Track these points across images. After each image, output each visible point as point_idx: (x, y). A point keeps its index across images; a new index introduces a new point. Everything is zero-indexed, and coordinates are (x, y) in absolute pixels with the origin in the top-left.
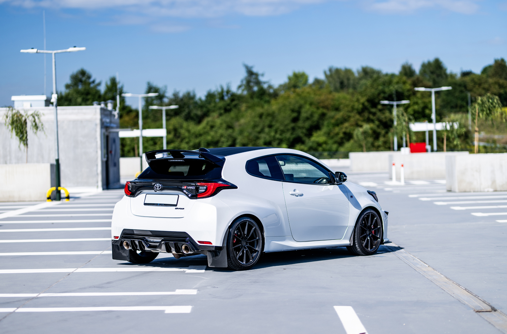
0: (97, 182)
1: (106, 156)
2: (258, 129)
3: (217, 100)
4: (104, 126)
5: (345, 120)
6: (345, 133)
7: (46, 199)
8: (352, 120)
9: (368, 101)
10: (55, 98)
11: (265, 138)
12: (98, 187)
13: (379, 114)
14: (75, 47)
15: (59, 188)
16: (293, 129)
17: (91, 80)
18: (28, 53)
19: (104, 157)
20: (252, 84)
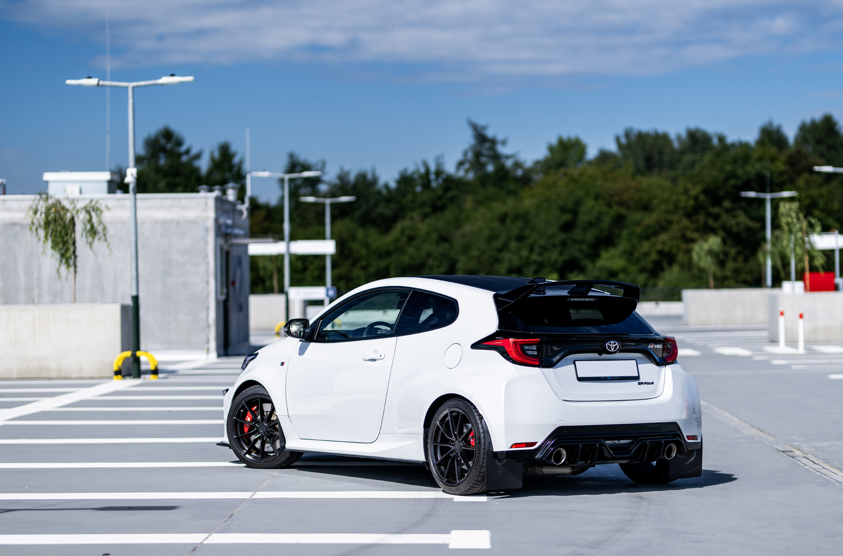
0: (208, 342)
1: (225, 291)
2: (498, 244)
3: (418, 189)
4: (223, 233)
5: (662, 227)
6: (661, 253)
7: (113, 374)
8: (675, 227)
9: (705, 192)
10: (132, 175)
11: (510, 260)
12: (208, 350)
13: (725, 217)
14: (173, 75)
15: (138, 353)
16: (564, 244)
17: (183, 149)
18: (80, 86)
19: (222, 294)
20: (483, 159)
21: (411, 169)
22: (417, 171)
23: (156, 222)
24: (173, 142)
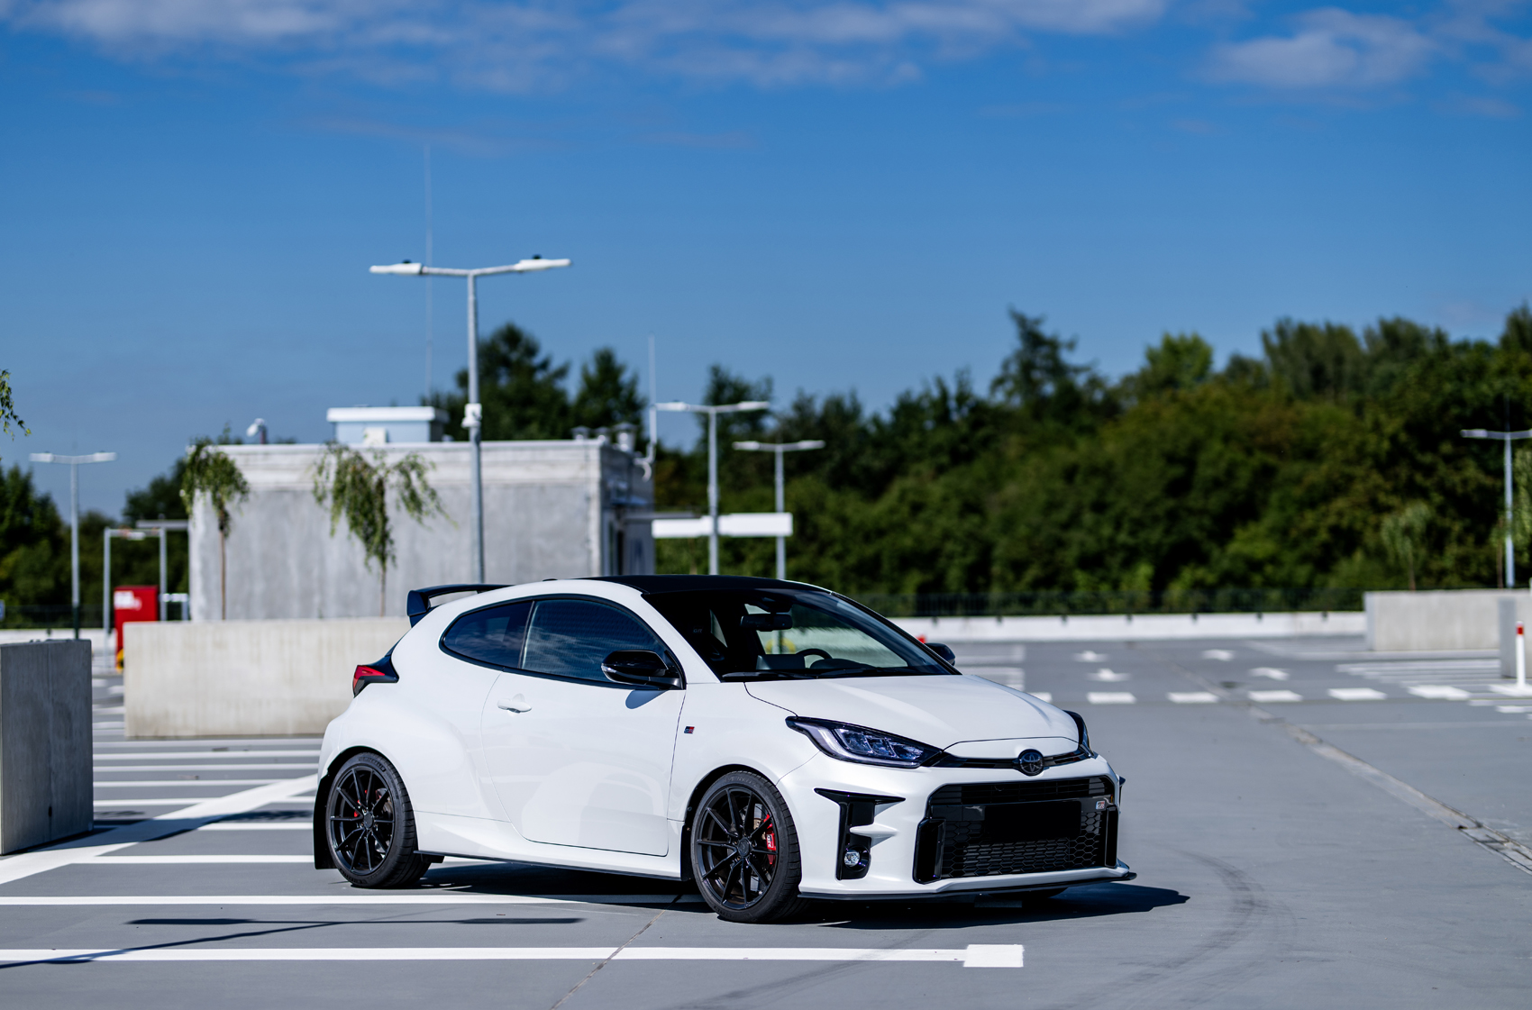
2: (1062, 515)
3: (929, 424)
4: (613, 503)
5: (1337, 488)
6: (1335, 530)
8: (1359, 487)
9: (1408, 427)
10: (474, 414)
11: (1082, 544)
13: (1442, 469)
14: (537, 257)
16: (1172, 516)
17: (537, 360)
18: (391, 274)
20: (1037, 375)
21: (917, 391)
22: (927, 395)
23: (506, 487)
24: (521, 349)
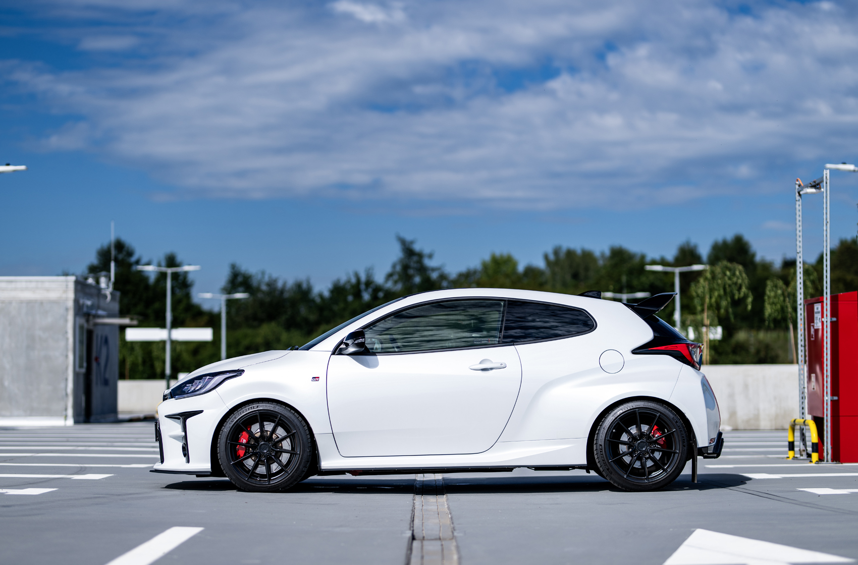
0: (66, 409)
1: (84, 365)
3: (350, 298)
4: (82, 313)
12: (66, 417)
14: (8, 165)
17: (133, 259)
19: (81, 366)
20: (411, 272)
21: (343, 279)
22: (349, 282)
23: (21, 302)
24: (124, 253)
